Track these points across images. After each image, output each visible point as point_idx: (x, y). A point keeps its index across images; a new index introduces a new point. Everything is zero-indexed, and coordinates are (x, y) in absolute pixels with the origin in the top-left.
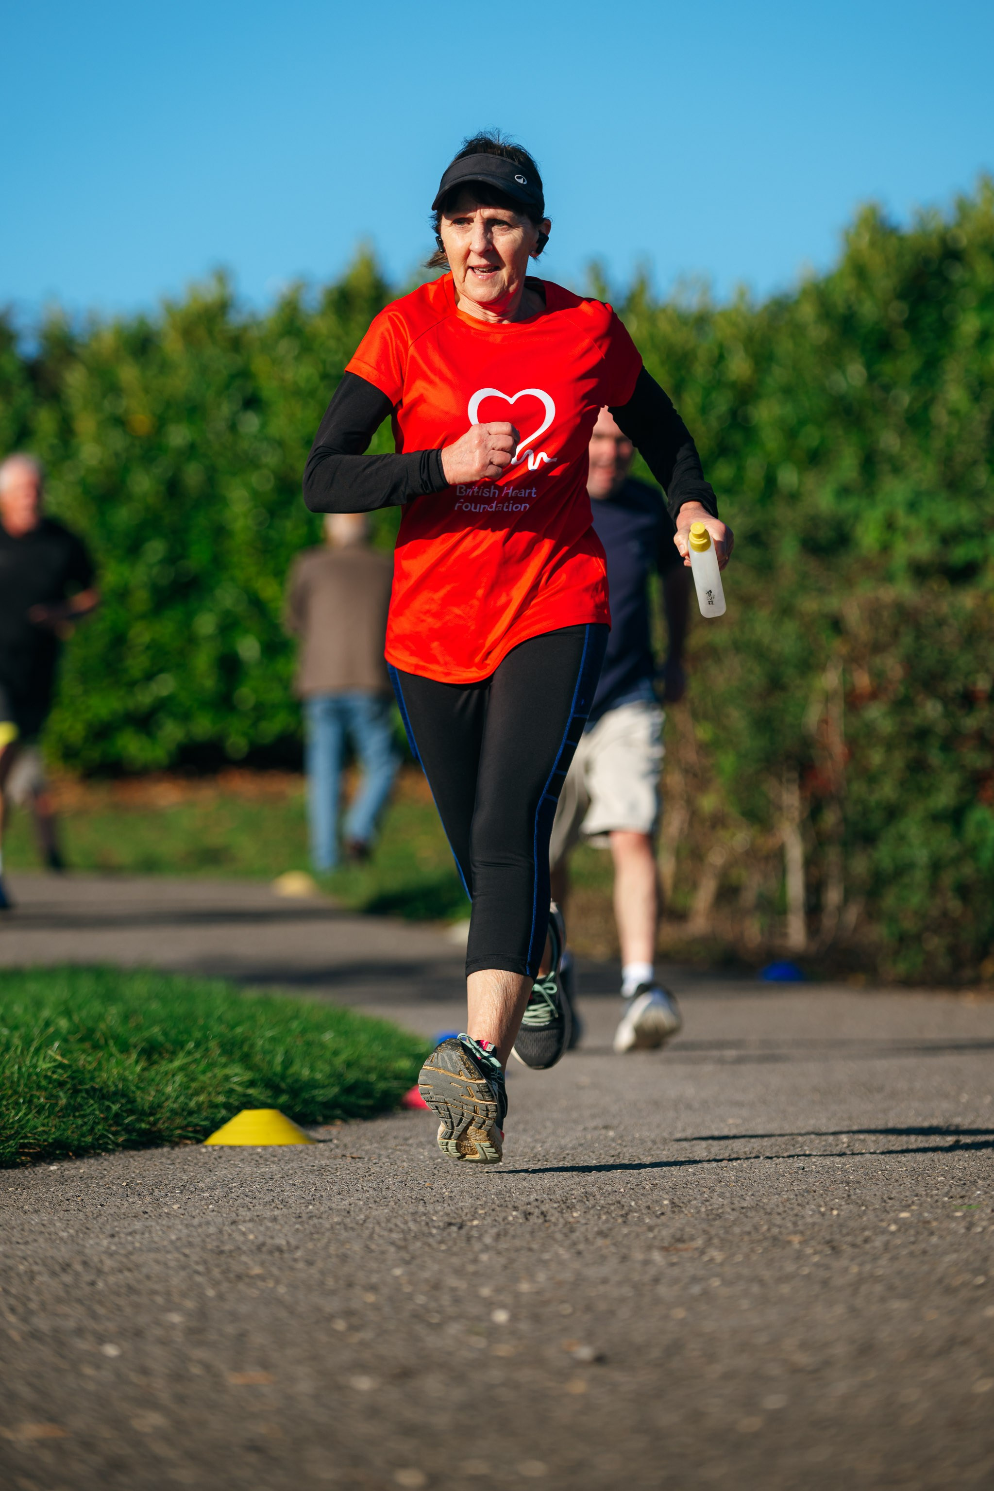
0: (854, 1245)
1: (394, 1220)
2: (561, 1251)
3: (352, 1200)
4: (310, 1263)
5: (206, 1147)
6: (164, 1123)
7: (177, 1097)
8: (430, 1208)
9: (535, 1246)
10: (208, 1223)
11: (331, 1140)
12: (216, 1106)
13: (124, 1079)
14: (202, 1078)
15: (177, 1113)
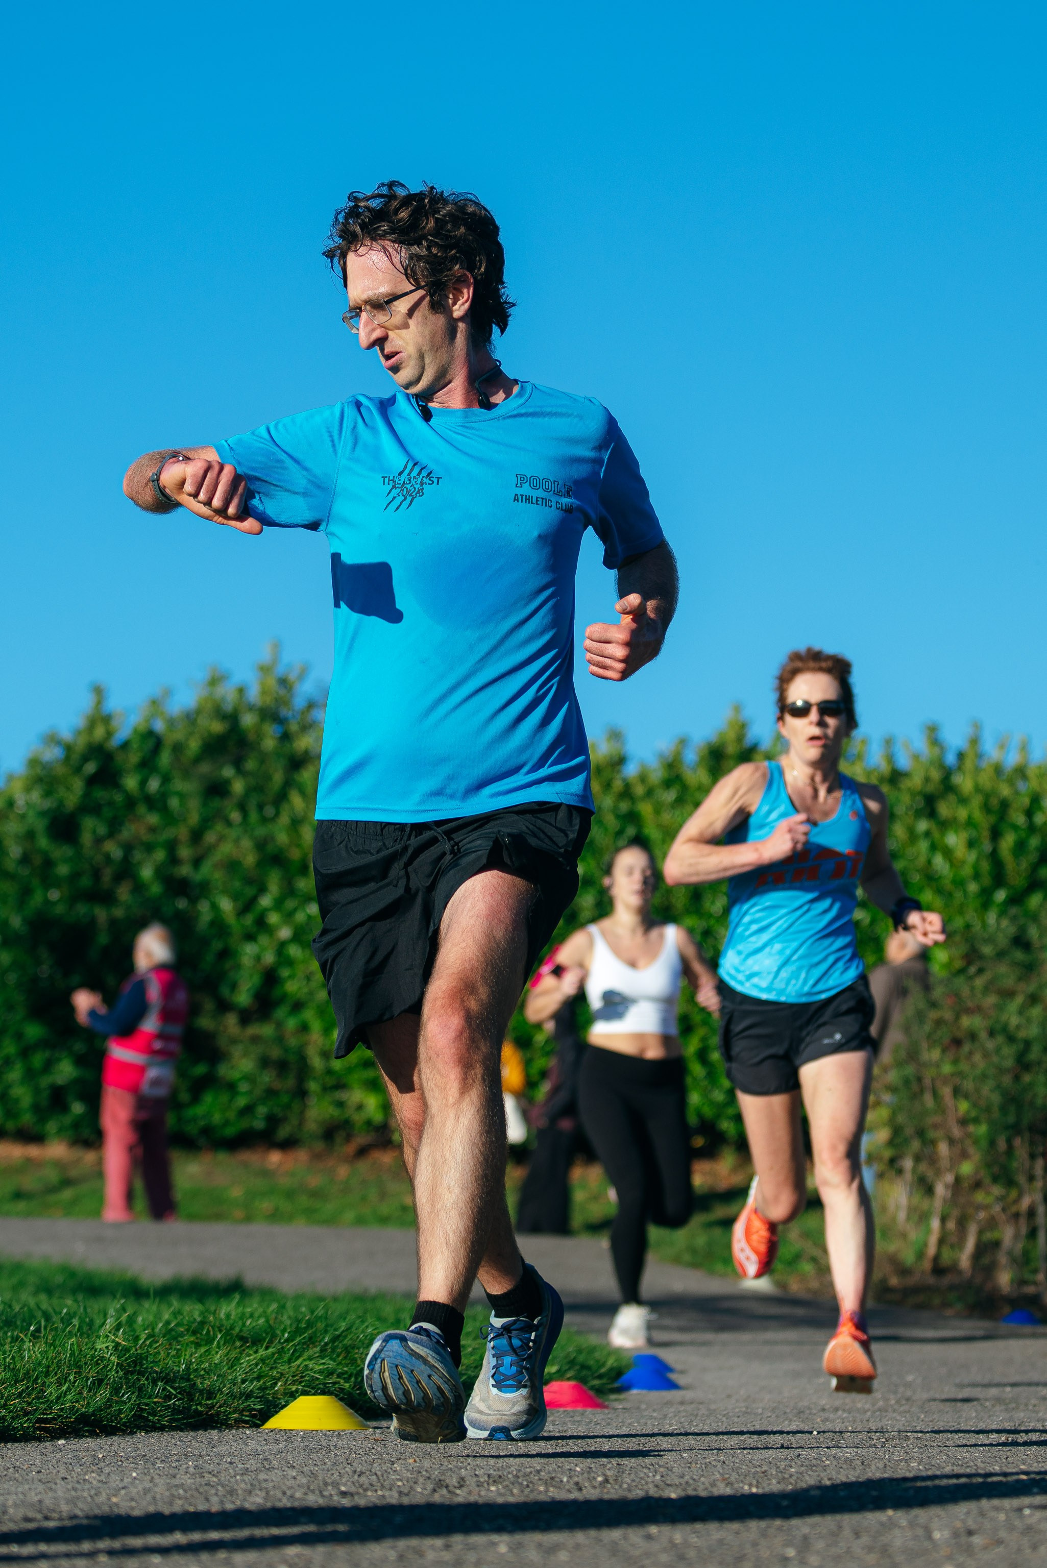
6: (220, 1407)
15: (235, 1397)
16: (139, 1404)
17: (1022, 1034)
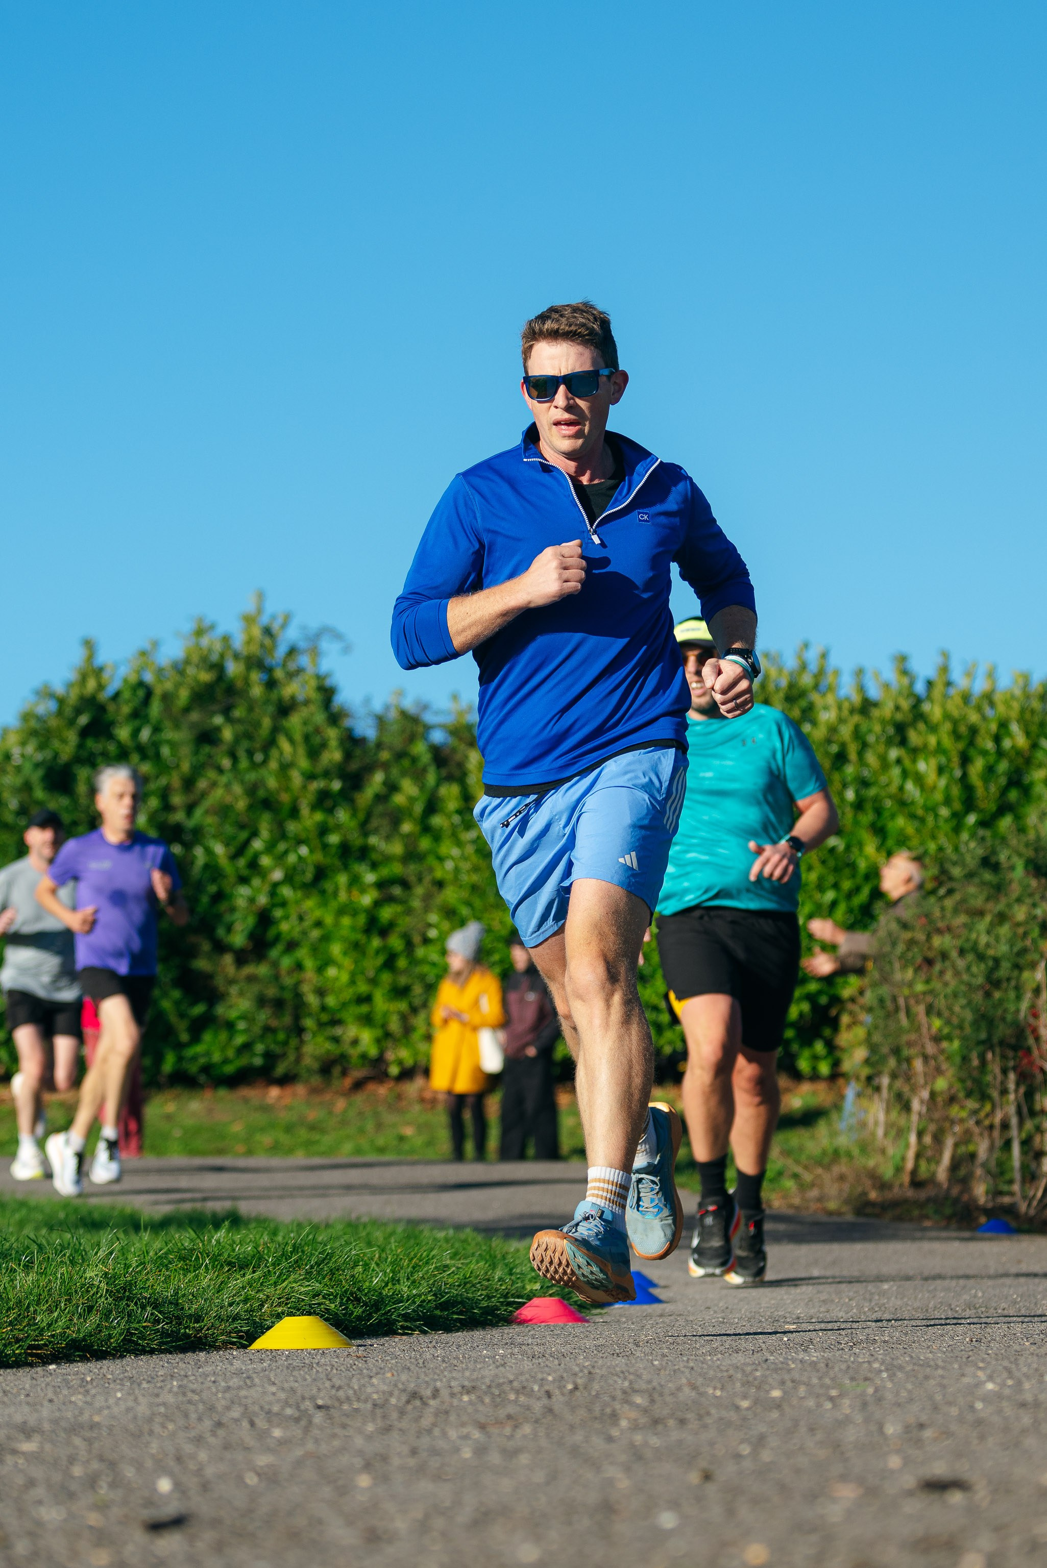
6: (208, 1329)
15: (222, 1320)
16: (129, 1329)
17: (991, 952)
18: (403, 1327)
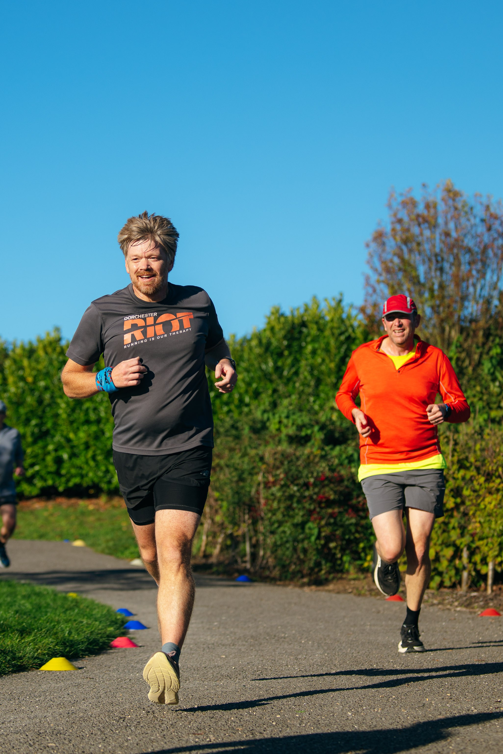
0: (261, 733)
1: (101, 715)
2: (158, 735)
3: (87, 703)
4: (70, 741)
5: (40, 671)
6: (25, 663)
7: (30, 653)
8: (114, 708)
9: (149, 732)
10: (36, 717)
11: (83, 668)
12: (44, 654)
13: (12, 646)
14: (40, 644)
15: (30, 659)
18: (82, 655)
